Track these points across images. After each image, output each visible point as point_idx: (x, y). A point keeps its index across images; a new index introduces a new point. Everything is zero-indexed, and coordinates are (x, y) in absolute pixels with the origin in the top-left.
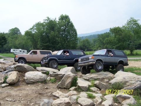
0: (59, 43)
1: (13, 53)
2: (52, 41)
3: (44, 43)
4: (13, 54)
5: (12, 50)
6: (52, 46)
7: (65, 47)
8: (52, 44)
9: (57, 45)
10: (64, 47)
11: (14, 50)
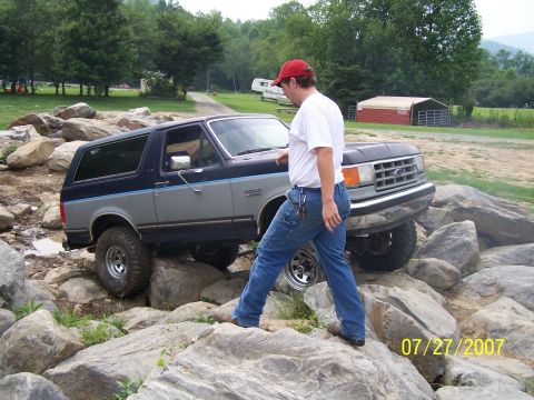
0: (396, 65)
1: (260, 93)
2: (370, 58)
3: (341, 63)
4: (259, 96)
5: (256, 84)
6: (371, 78)
7: (418, 82)
8: (369, 71)
9: (390, 73)
10: (416, 85)
11: (262, 84)
